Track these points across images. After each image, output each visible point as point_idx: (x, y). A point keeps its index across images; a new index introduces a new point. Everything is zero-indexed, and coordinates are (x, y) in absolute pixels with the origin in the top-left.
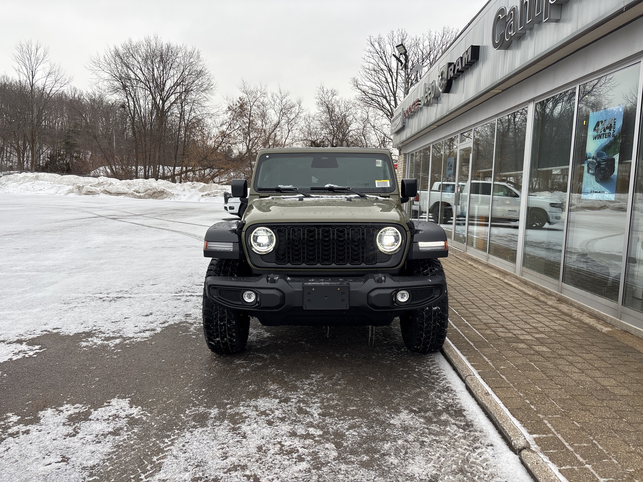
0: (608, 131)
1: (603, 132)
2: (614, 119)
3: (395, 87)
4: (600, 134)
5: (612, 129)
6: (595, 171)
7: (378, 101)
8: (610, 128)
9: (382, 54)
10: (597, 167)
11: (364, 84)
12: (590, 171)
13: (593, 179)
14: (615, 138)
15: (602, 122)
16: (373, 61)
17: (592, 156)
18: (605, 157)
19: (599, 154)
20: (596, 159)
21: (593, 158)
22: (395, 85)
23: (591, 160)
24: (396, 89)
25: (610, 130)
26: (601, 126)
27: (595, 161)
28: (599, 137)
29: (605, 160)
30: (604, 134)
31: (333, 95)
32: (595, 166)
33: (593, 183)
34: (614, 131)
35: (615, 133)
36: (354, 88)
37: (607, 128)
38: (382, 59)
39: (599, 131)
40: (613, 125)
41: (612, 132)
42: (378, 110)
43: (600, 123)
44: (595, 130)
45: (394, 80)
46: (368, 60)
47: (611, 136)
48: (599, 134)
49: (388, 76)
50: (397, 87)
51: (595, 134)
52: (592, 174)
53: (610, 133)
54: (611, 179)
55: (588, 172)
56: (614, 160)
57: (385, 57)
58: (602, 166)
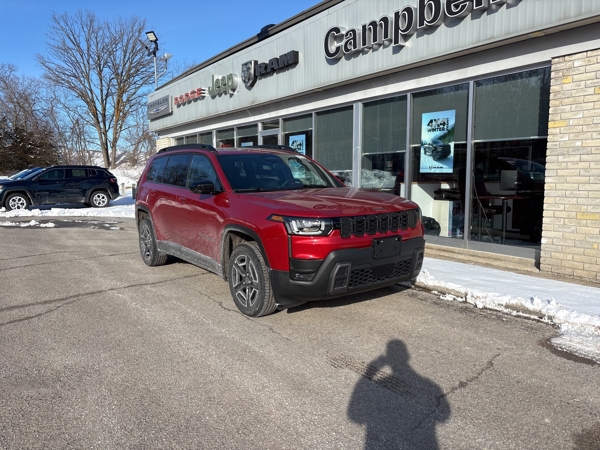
0: (441, 126)
1: (437, 127)
2: (447, 119)
3: (87, 68)
4: (435, 128)
5: (446, 126)
6: (432, 153)
7: (68, 81)
8: (444, 124)
9: (69, 32)
10: (433, 150)
11: (51, 62)
12: (427, 153)
13: (431, 159)
14: (449, 132)
15: (435, 120)
16: (58, 38)
17: (428, 143)
18: (441, 143)
19: (434, 142)
20: (432, 145)
21: (429, 144)
22: (87, 65)
23: (427, 145)
24: (89, 70)
25: (444, 126)
26: (434, 123)
27: (431, 146)
28: (434, 130)
29: (441, 146)
30: (437, 128)
31: (11, 69)
32: (431, 150)
33: (430, 162)
34: (448, 127)
35: (449, 128)
36: (39, 65)
37: (441, 124)
38: (70, 38)
39: (433, 126)
40: (446, 122)
41: (445, 127)
42: (70, 90)
43: (433, 121)
44: (428, 125)
45: (86, 62)
46: (52, 37)
47: (445, 130)
48: (433, 128)
49: (79, 57)
50: (89, 68)
51: (430, 128)
52: (429, 155)
53: (444, 128)
54: (449, 159)
55: (425, 154)
56: (450, 146)
57: (73, 36)
58: (438, 150)
